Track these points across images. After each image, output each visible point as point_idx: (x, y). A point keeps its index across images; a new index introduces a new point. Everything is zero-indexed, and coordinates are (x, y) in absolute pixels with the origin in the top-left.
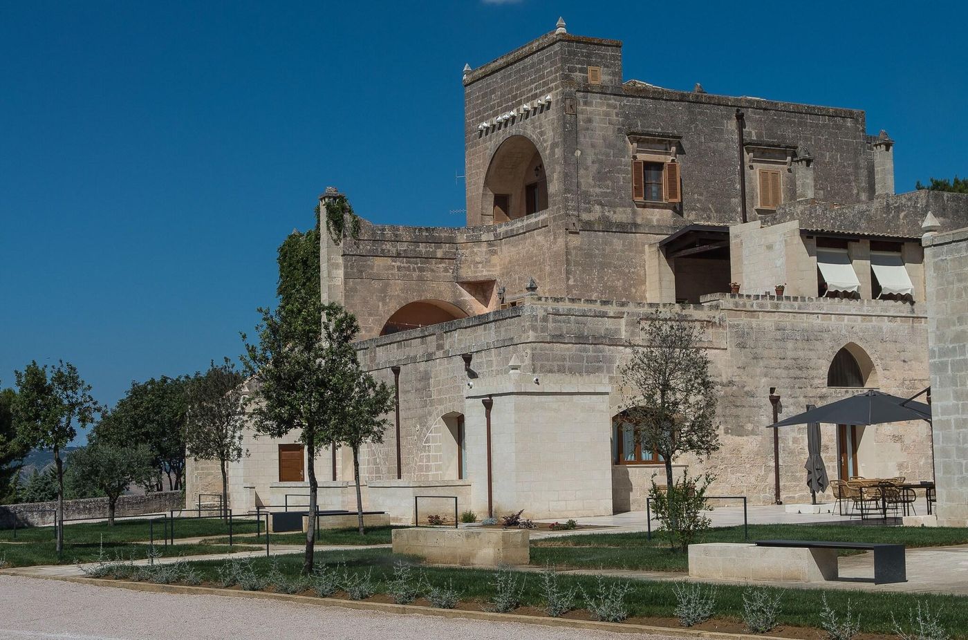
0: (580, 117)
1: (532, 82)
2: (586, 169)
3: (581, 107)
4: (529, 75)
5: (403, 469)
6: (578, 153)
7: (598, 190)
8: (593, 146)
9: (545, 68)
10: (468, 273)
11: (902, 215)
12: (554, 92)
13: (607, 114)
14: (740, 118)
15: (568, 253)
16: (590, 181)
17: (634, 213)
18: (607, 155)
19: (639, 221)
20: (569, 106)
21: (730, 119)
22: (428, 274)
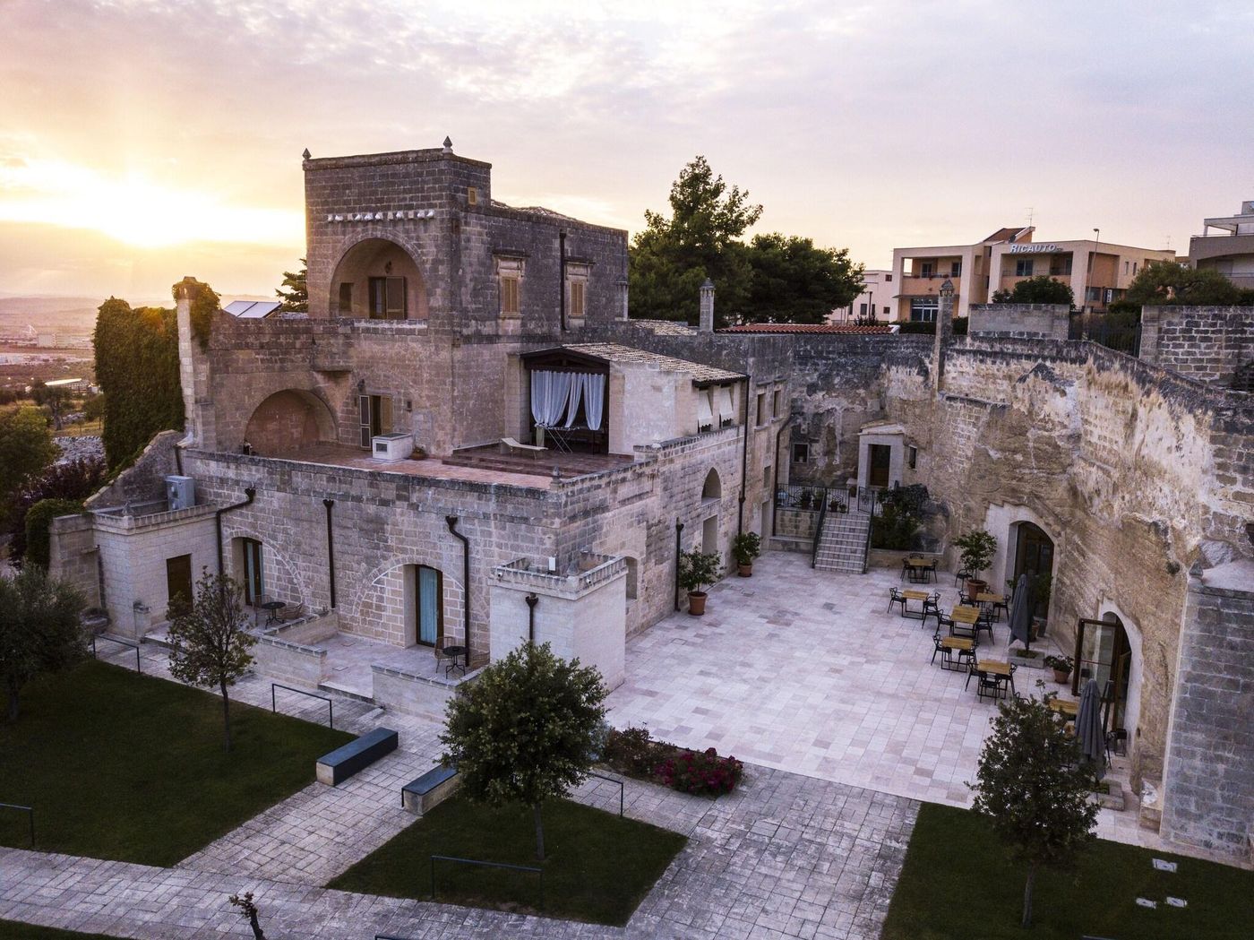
0: (462, 236)
1: (405, 191)
2: (466, 287)
3: (463, 228)
4: (402, 184)
5: (339, 598)
6: (460, 272)
7: (474, 306)
8: (471, 265)
9: (424, 182)
10: (324, 362)
11: (724, 352)
12: (438, 209)
13: (480, 234)
14: (563, 237)
15: (453, 367)
16: (469, 298)
17: (497, 325)
18: (480, 273)
19: (500, 333)
20: (454, 226)
21: (556, 238)
22: (289, 365)
